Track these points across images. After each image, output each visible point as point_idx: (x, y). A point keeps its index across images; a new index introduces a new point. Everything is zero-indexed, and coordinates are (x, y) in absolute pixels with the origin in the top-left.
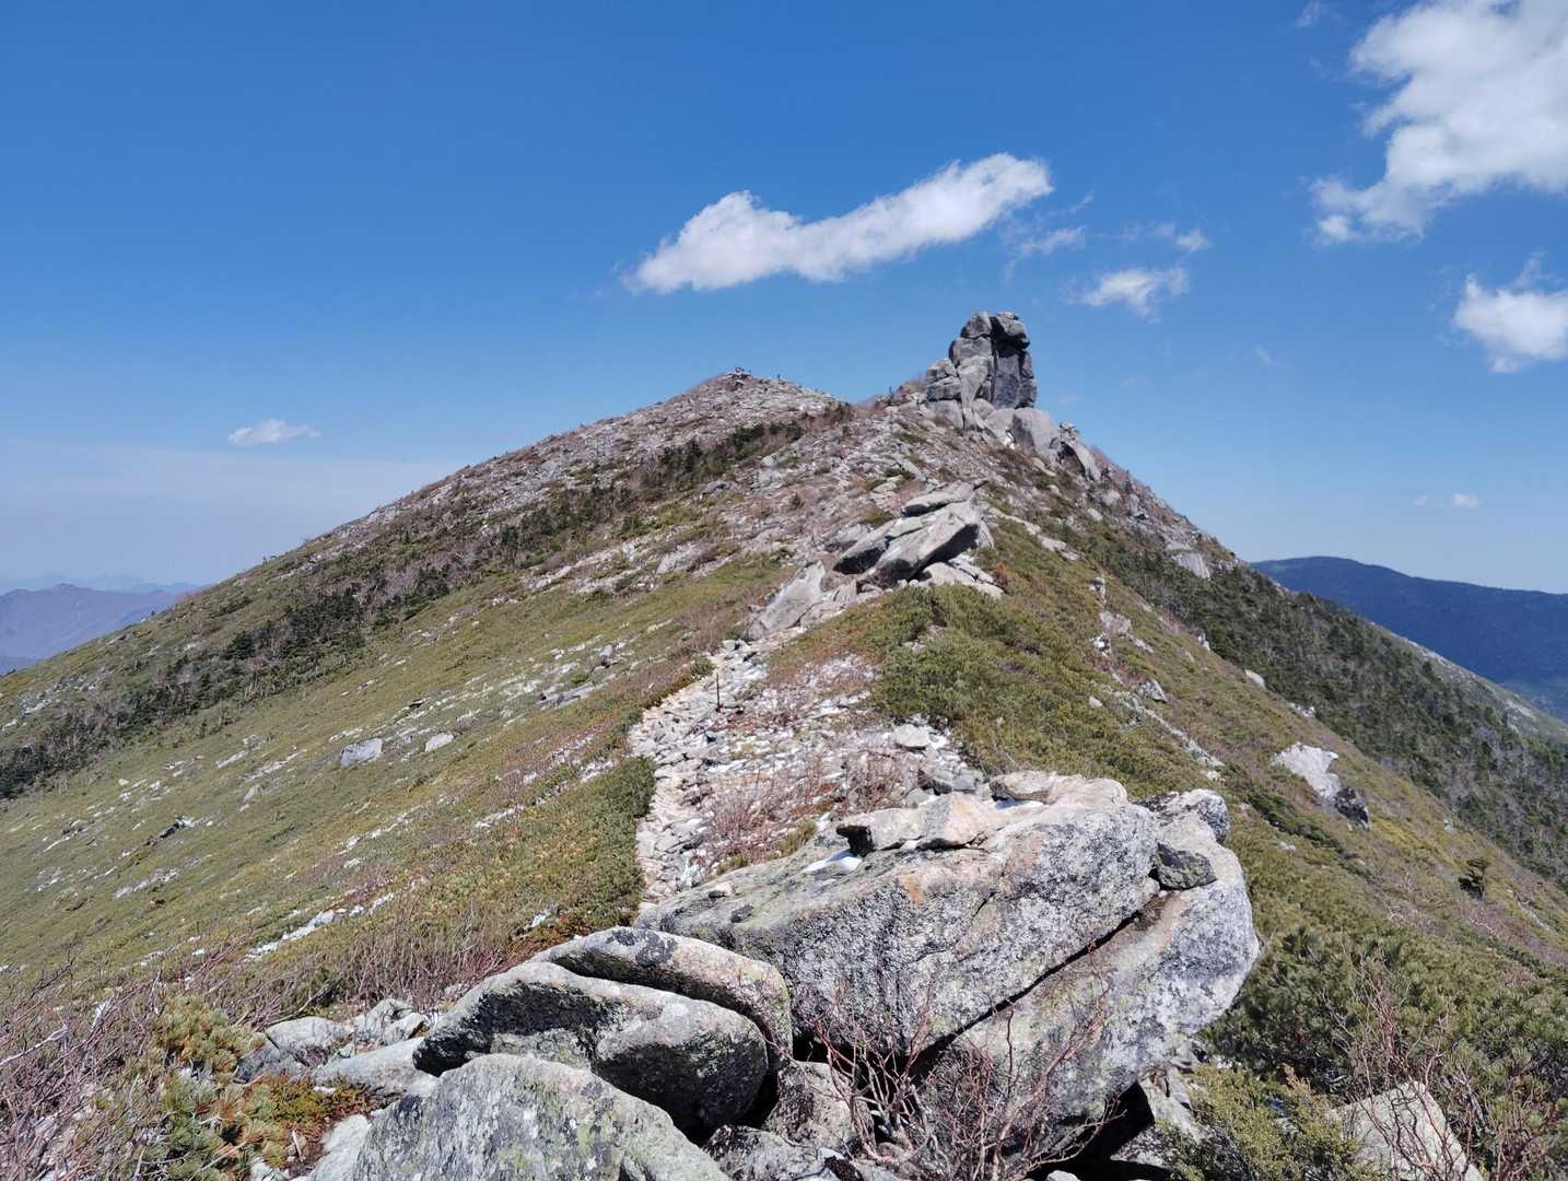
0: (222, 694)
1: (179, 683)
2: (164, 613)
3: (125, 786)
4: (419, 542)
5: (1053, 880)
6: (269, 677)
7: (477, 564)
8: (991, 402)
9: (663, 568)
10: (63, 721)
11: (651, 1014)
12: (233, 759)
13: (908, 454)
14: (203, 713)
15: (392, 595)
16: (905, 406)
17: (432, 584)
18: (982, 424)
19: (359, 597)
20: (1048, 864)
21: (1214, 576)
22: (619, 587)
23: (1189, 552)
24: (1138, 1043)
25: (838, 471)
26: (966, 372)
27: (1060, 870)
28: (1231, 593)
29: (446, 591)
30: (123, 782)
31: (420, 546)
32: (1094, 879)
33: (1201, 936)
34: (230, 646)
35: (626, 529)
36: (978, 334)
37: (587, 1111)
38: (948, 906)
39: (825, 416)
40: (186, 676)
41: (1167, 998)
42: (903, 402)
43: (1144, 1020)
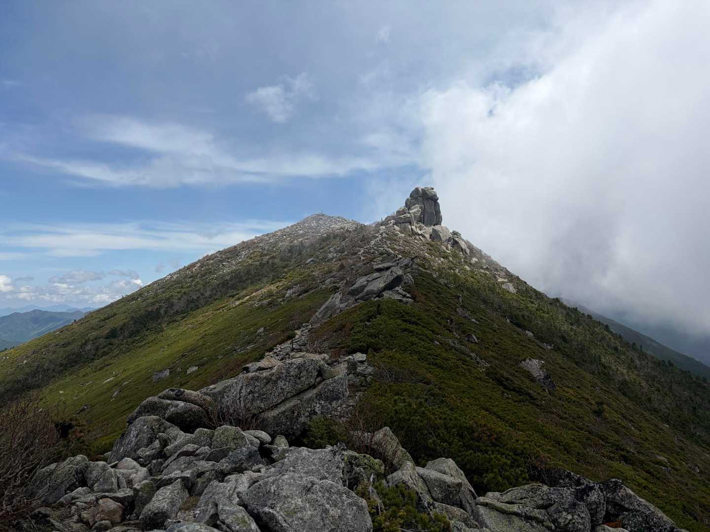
0: (105, 354)
1: (86, 350)
2: (80, 320)
3: (63, 394)
4: (187, 287)
5: (286, 376)
6: (124, 345)
7: (211, 296)
8: (423, 223)
9: (287, 295)
10: (35, 368)
11: (177, 406)
12: (108, 380)
13: (389, 245)
14: (96, 362)
15: (175, 310)
16: (388, 226)
17: (192, 305)
18: (420, 232)
19: (162, 311)
20: (285, 372)
21: (517, 292)
22: (270, 303)
23: (507, 282)
24: (310, 416)
25: (360, 253)
26: (413, 211)
27: (288, 373)
28: (524, 299)
29: (198, 308)
30: (61, 392)
31: (187, 289)
32: (299, 376)
33: (328, 390)
34: (108, 333)
35: (273, 280)
36: (417, 196)
37: (157, 425)
38: (256, 382)
39: (355, 230)
40: (88, 347)
41: (318, 405)
42: (387, 225)
43: (311, 411)
